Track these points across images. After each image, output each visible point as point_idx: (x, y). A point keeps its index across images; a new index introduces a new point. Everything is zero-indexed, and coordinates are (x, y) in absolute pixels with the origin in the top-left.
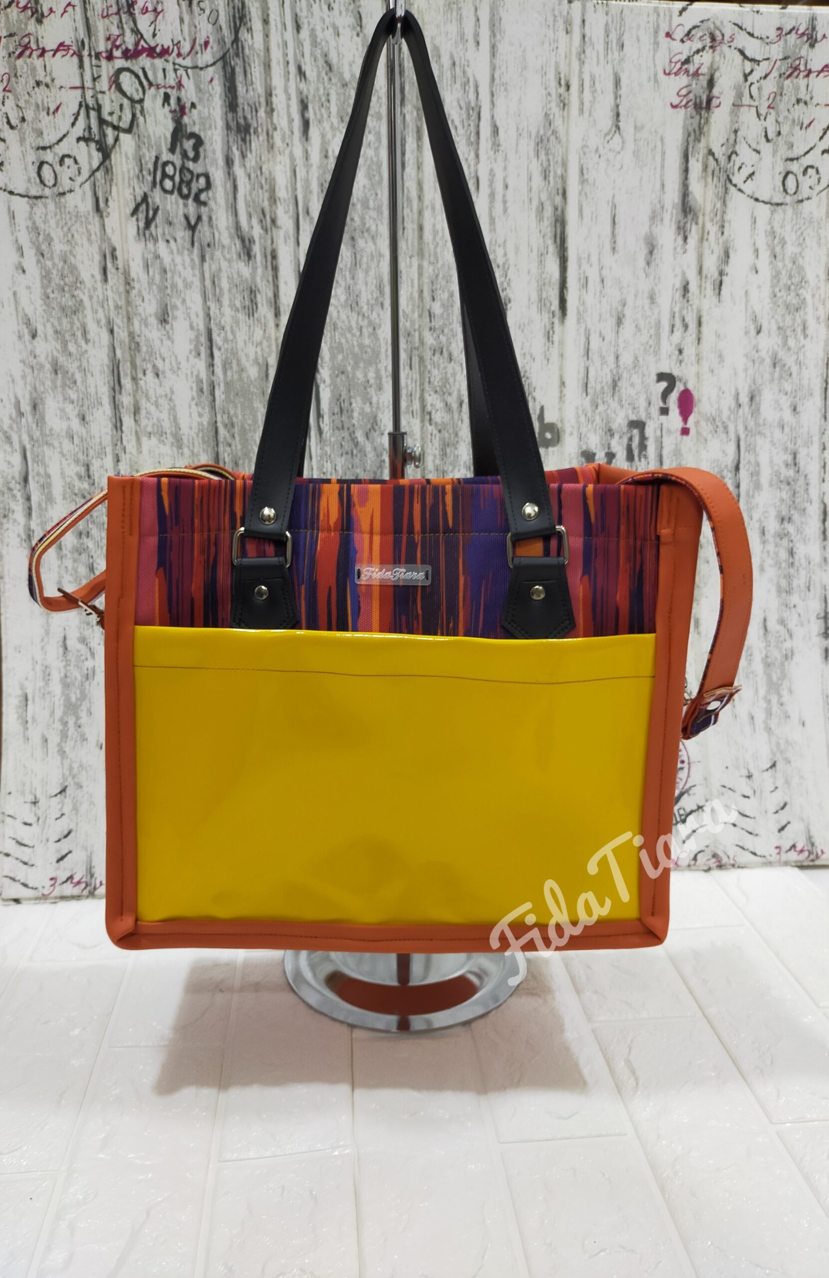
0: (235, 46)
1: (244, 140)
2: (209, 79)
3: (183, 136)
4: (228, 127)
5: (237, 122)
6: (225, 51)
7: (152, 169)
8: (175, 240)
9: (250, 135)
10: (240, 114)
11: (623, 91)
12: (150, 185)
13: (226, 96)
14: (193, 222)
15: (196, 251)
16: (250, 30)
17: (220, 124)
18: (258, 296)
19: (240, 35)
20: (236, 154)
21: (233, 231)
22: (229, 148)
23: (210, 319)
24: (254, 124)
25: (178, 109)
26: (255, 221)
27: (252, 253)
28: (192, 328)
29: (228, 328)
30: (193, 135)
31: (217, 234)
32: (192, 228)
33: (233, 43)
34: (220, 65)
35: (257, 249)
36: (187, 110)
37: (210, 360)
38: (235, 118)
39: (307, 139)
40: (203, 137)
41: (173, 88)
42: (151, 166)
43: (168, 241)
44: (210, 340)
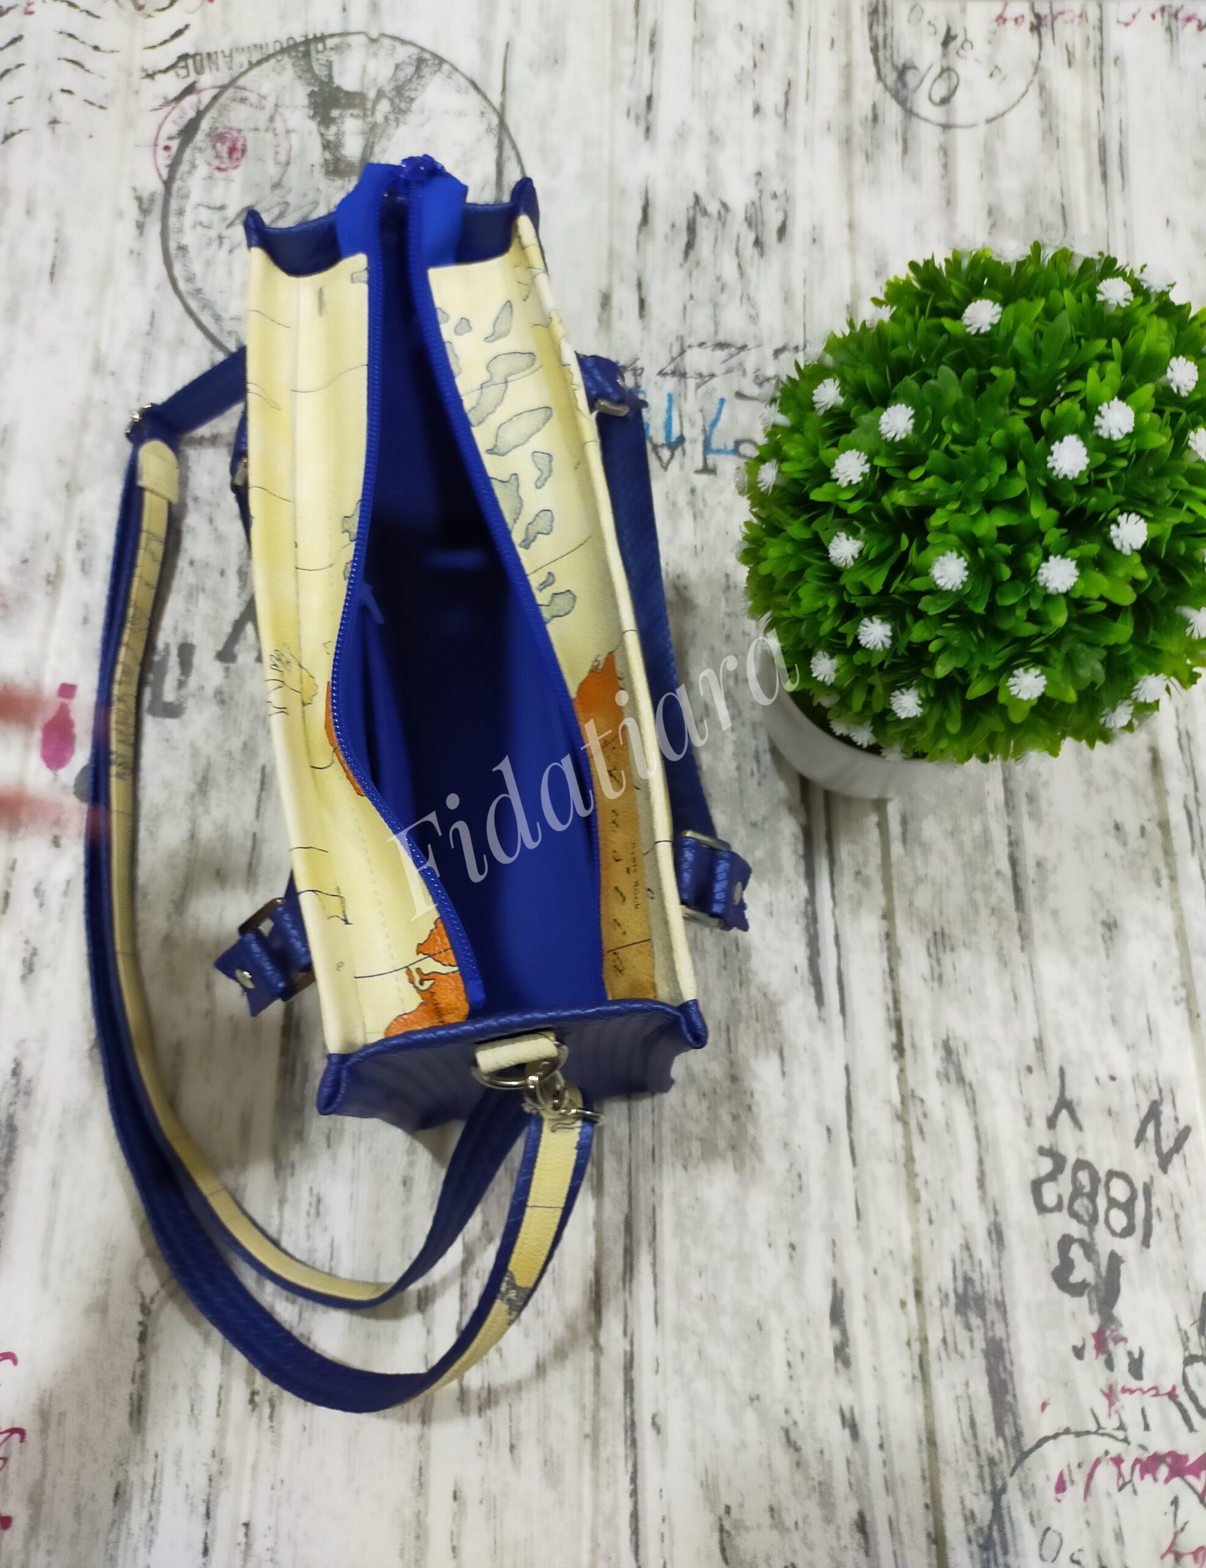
0: (999, 1483)
1: (968, 1281)
2: (1048, 1409)
3: (1096, 1288)
4: (1001, 1306)
5: (982, 1315)
6: (1018, 1471)
7: (1155, 1221)
8: (1097, 1080)
9: (955, 1291)
10: (979, 1336)
11: (125, 1390)
12: (1155, 1189)
13: (1011, 1374)
14: (1064, 1114)
15: (1054, 1062)
16: (970, 1517)
17: (1019, 1316)
18: (926, 971)
19: (990, 1505)
20: (983, 1251)
21: (981, 1098)
22: (998, 1264)
23: (1020, 929)
24: (949, 1312)
25: (1111, 1346)
26: (938, 1114)
27: (941, 1052)
28: (1055, 914)
29: (984, 912)
30: (1077, 1290)
31: (1015, 1091)
32: (1064, 1104)
33: (1004, 1489)
34: (1028, 1442)
35: (933, 1060)
36: (1091, 1343)
37: (1016, 854)
38: (988, 1326)
39: (834, 1283)
40: (1054, 1286)
41: (1124, 1390)
42: (1157, 1226)
43: (1113, 1078)
44: (1017, 890)
